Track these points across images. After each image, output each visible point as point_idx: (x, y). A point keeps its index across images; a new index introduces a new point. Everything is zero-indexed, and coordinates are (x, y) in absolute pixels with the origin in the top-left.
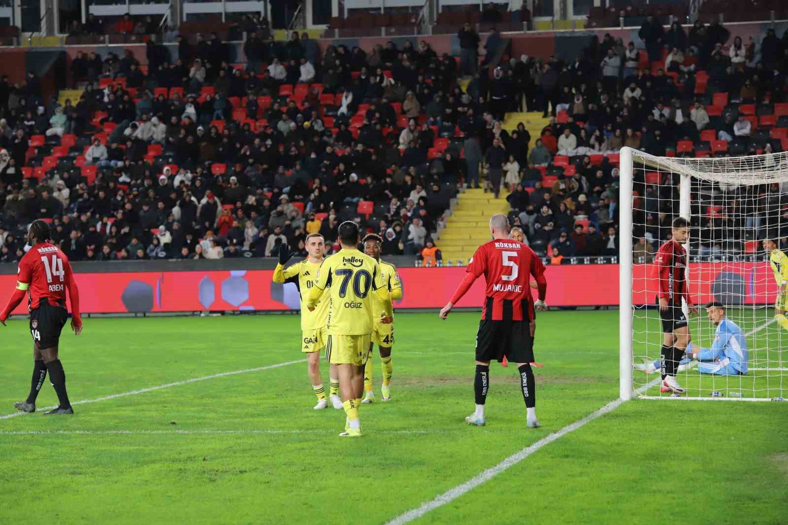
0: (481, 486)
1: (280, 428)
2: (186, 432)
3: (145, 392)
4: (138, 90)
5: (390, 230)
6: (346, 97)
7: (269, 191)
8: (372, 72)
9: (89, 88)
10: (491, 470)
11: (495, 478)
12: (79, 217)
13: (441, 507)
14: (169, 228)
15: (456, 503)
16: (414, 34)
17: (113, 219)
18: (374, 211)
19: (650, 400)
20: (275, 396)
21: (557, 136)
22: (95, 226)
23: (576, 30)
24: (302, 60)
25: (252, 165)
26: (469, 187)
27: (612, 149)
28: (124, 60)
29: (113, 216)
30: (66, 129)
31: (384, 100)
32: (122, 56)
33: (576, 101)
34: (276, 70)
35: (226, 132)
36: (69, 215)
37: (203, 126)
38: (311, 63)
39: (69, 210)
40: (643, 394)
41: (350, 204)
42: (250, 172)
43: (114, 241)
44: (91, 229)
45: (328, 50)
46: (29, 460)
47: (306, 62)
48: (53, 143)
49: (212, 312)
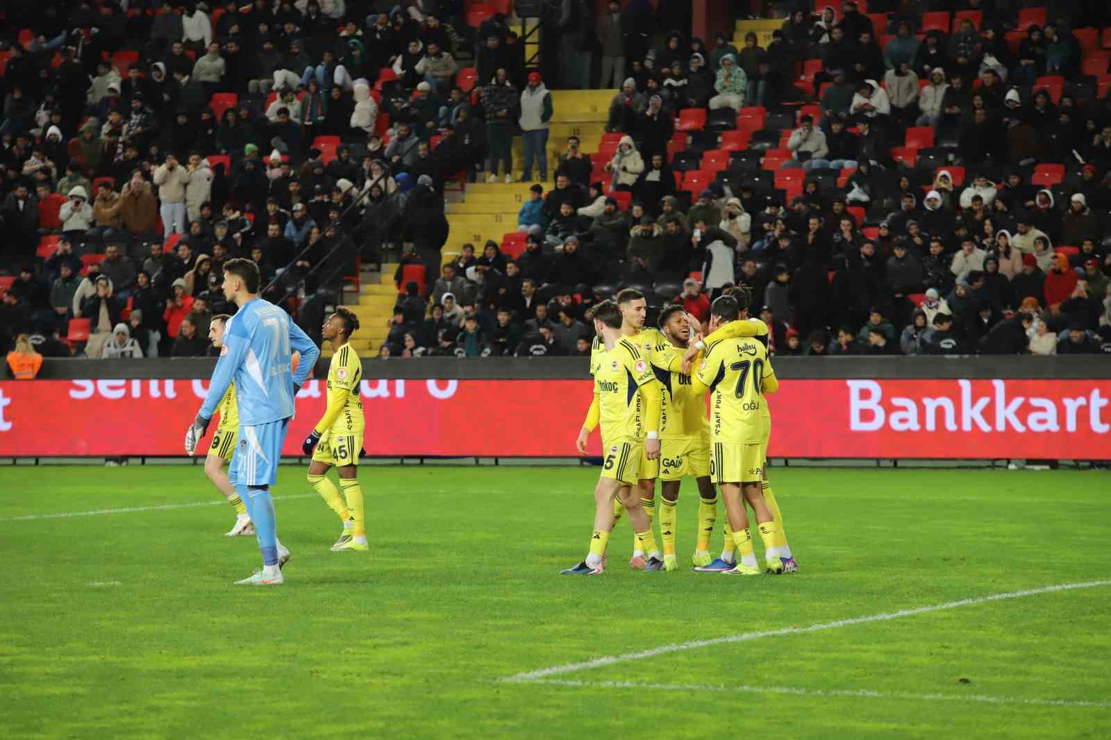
2: (992, 700)
3: (903, 617)
4: (889, 17)
14: (946, 294)
30: (747, 96)
35: (1065, 102)
37: (1019, 91)
48: (723, 123)
49: (1031, 462)
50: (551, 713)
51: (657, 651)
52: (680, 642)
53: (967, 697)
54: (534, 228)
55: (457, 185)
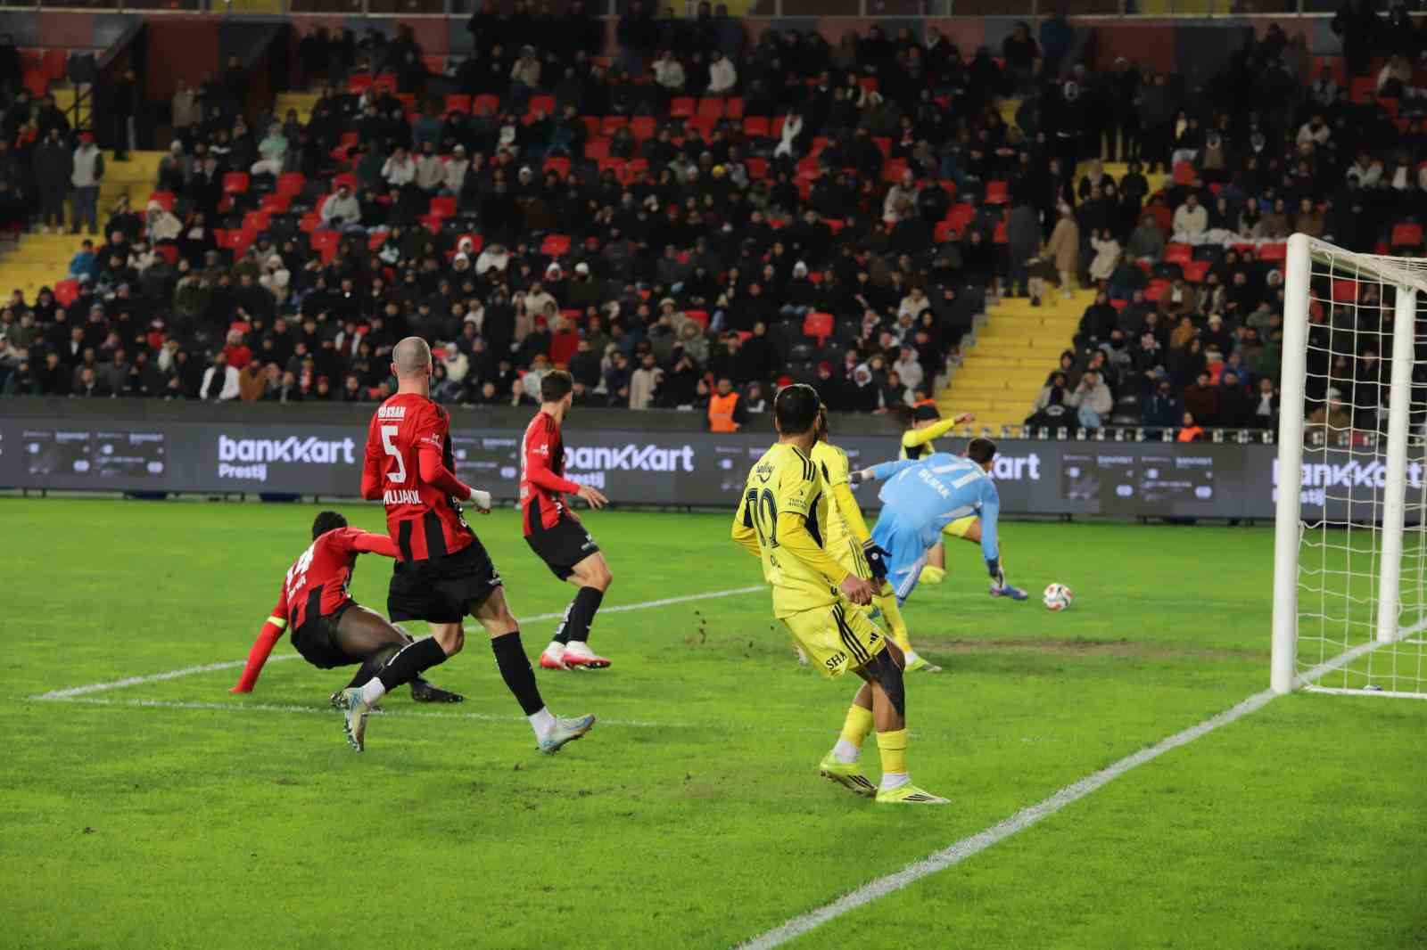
0: (1012, 838)
1: (654, 717)
2: (486, 717)
4: (417, 98)
5: (863, 368)
6: (791, 124)
7: (645, 289)
8: (838, 80)
9: (330, 92)
10: (1033, 809)
11: (1040, 825)
12: (303, 323)
13: (940, 872)
14: (464, 348)
15: (966, 867)
16: (916, 12)
17: (363, 329)
18: (834, 331)
19: (1325, 695)
20: (645, 660)
21: (1173, 209)
22: (333, 340)
23: (1216, 16)
24: (715, 54)
25: (617, 239)
26: (1008, 294)
27: (1272, 235)
28: (394, 42)
29: (365, 323)
30: (285, 162)
31: (861, 131)
32: (391, 36)
33: (1209, 145)
34: (667, 71)
35: (571, 179)
36: (288, 318)
37: (531, 167)
38: (732, 60)
39: (288, 308)
40: (1314, 682)
41: (791, 316)
42: (614, 252)
43: (365, 368)
44: (326, 344)
45: (762, 37)
46: (206, 755)
47: (720, 59)
48: (264, 187)
50: (77, 729)
51: (183, 672)
52: (204, 665)
53: (463, 716)
54: (84, 277)
55: (11, 236)
